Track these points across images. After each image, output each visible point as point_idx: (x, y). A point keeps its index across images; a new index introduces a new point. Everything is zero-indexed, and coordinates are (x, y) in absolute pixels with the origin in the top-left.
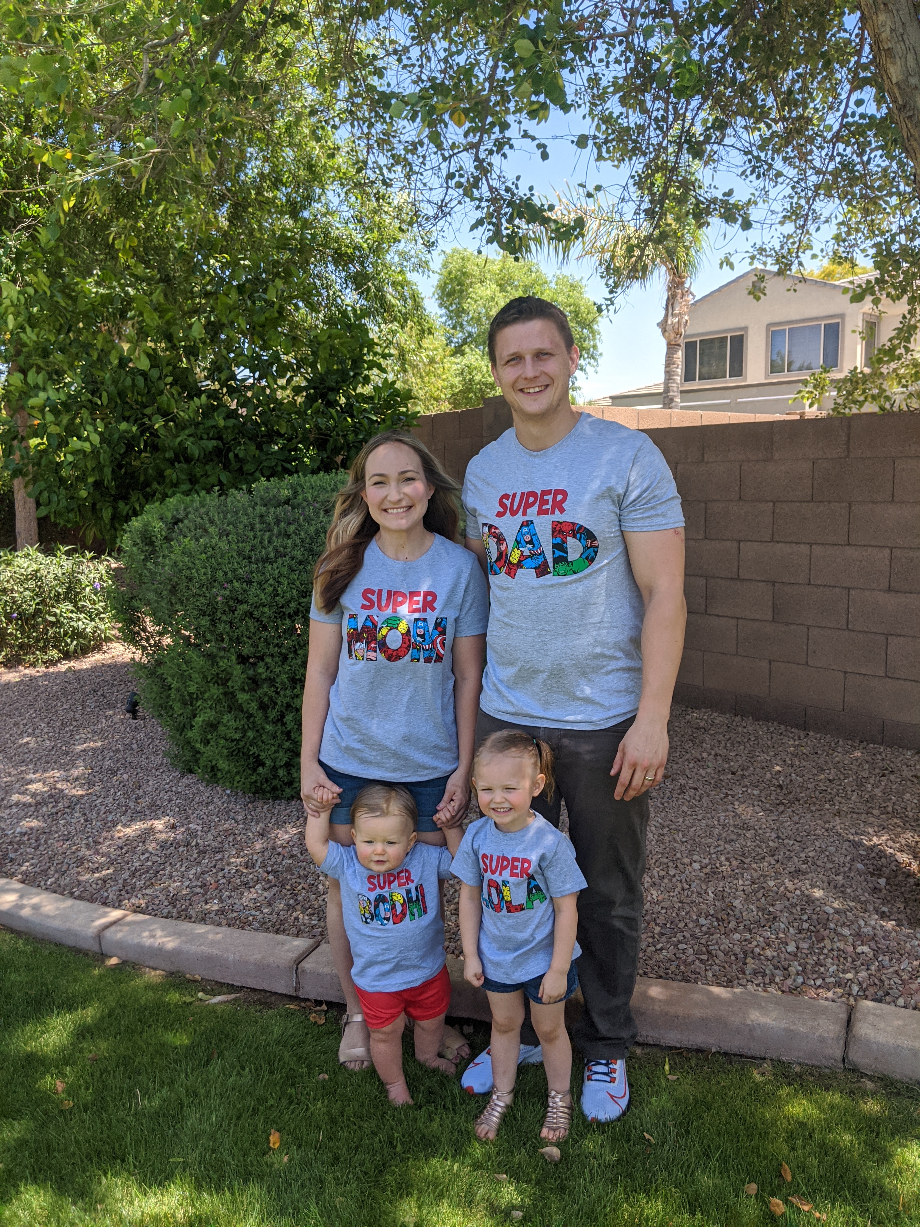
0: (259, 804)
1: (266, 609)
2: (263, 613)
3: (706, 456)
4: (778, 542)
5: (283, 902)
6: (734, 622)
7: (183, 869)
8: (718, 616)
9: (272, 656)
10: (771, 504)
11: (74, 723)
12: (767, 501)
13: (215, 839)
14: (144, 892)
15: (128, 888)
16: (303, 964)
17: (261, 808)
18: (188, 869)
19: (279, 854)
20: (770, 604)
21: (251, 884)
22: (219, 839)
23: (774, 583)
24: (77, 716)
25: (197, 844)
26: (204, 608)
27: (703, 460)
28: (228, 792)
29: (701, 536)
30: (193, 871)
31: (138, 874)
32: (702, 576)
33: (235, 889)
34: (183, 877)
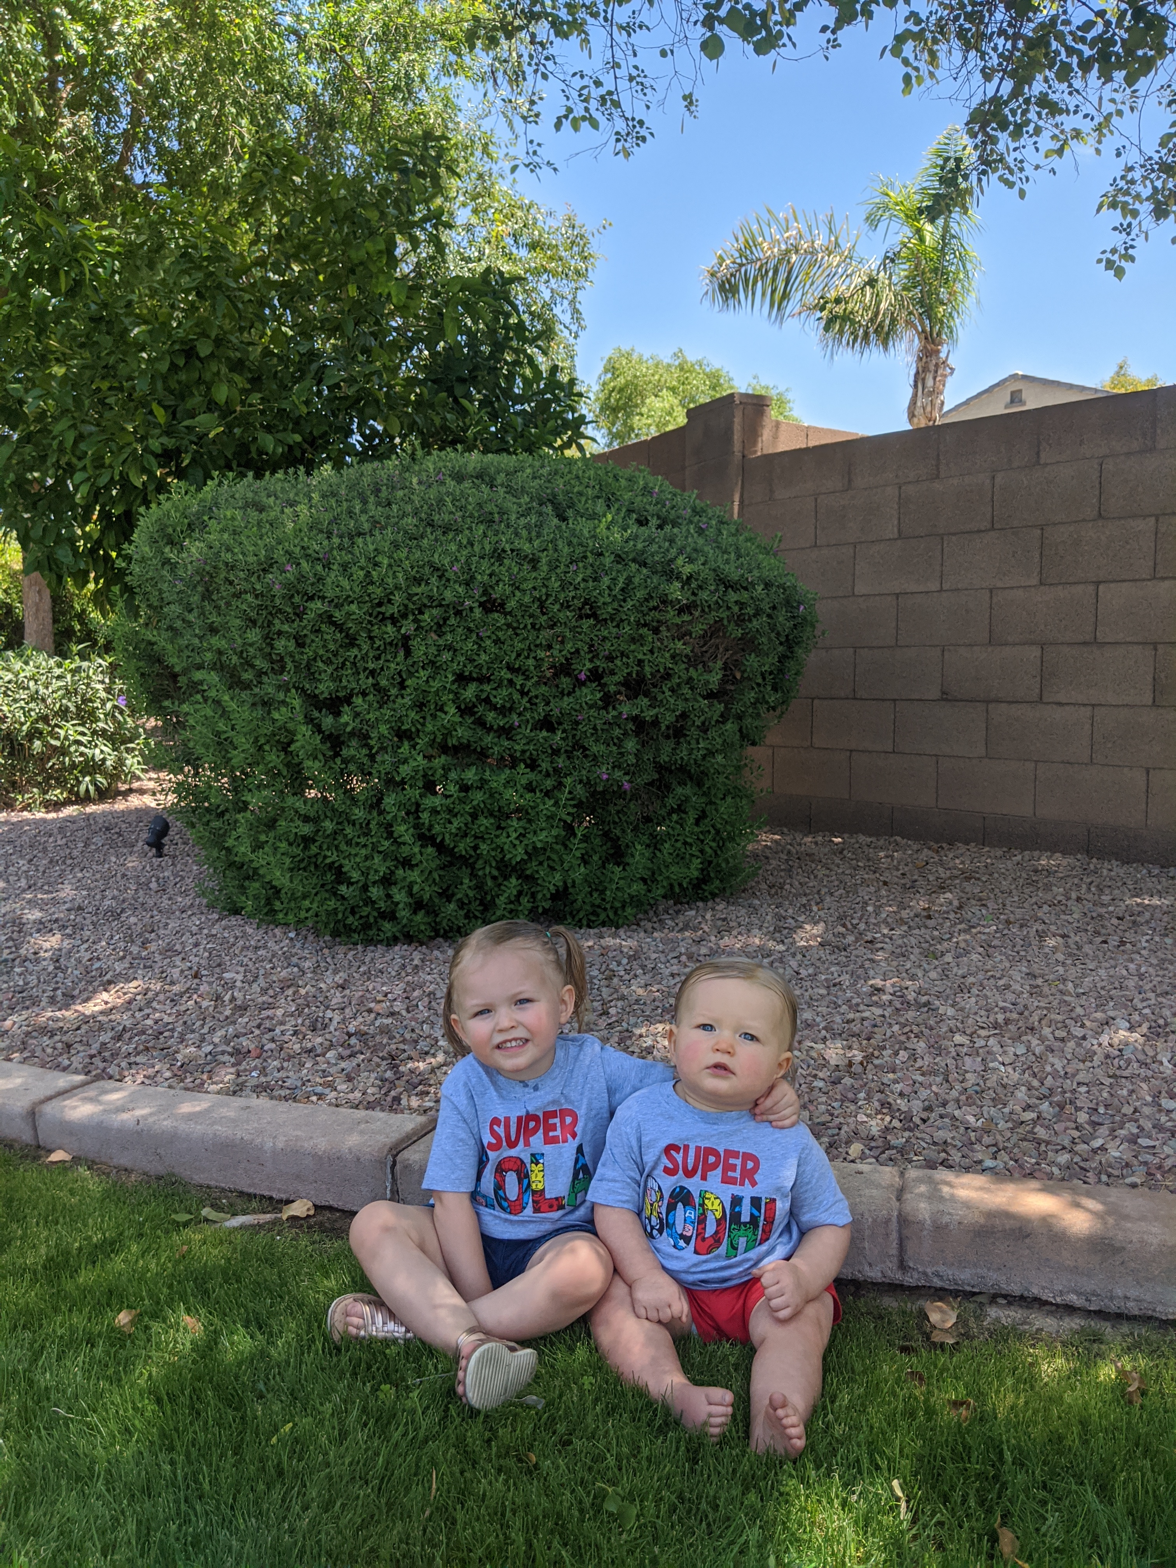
0: (341, 949)
1: (354, 607)
2: (349, 614)
3: (1043, 455)
4: (1163, 579)
5: (373, 1075)
6: (1087, 711)
7: (205, 1030)
8: (1060, 704)
9: (364, 694)
10: (1153, 519)
11: (69, 862)
12: (1145, 517)
13: (264, 992)
14: (132, 1059)
15: (107, 1054)
16: (405, 1154)
17: (344, 955)
18: (212, 1030)
19: (370, 1011)
20: (1149, 678)
21: (319, 1051)
22: (271, 992)
23: (1155, 645)
24: (75, 853)
25: (233, 999)
26: (253, 615)
27: (1038, 463)
28: (292, 935)
29: (1035, 581)
30: (221, 1033)
31: (127, 1036)
32: (1033, 643)
33: (290, 1058)
34: (203, 1040)
